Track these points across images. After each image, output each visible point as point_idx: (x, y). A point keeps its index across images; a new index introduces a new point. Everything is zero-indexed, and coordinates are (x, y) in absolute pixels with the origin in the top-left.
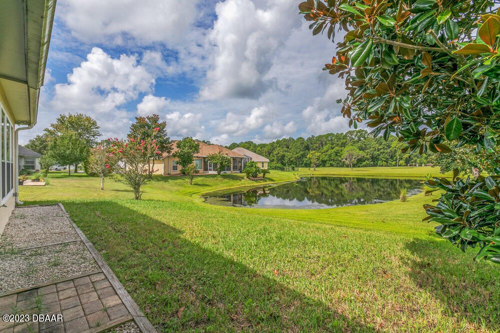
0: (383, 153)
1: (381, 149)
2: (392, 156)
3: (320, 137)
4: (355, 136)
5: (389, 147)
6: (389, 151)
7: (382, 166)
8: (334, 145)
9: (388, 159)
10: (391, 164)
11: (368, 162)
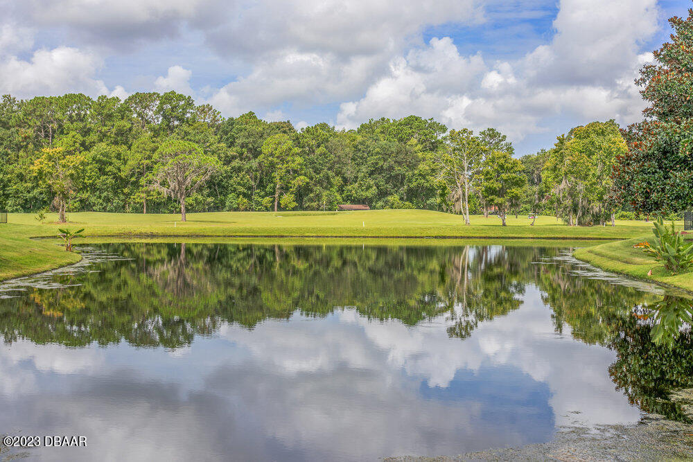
0: (239, 169)
1: (234, 158)
2: (261, 181)
3: (39, 102)
4: (158, 112)
5: (256, 153)
6: (254, 163)
7: (237, 209)
8: (93, 137)
9: (250, 188)
10: (258, 203)
11: (200, 197)
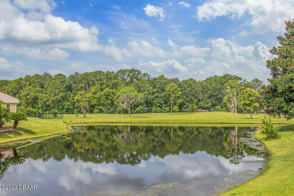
0: (157, 97)
1: (155, 92)
2: (166, 101)
3: (86, 74)
4: (128, 76)
5: (164, 91)
6: (163, 94)
7: (156, 112)
8: (104, 86)
9: (161, 104)
10: (165, 110)
11: (142, 108)
